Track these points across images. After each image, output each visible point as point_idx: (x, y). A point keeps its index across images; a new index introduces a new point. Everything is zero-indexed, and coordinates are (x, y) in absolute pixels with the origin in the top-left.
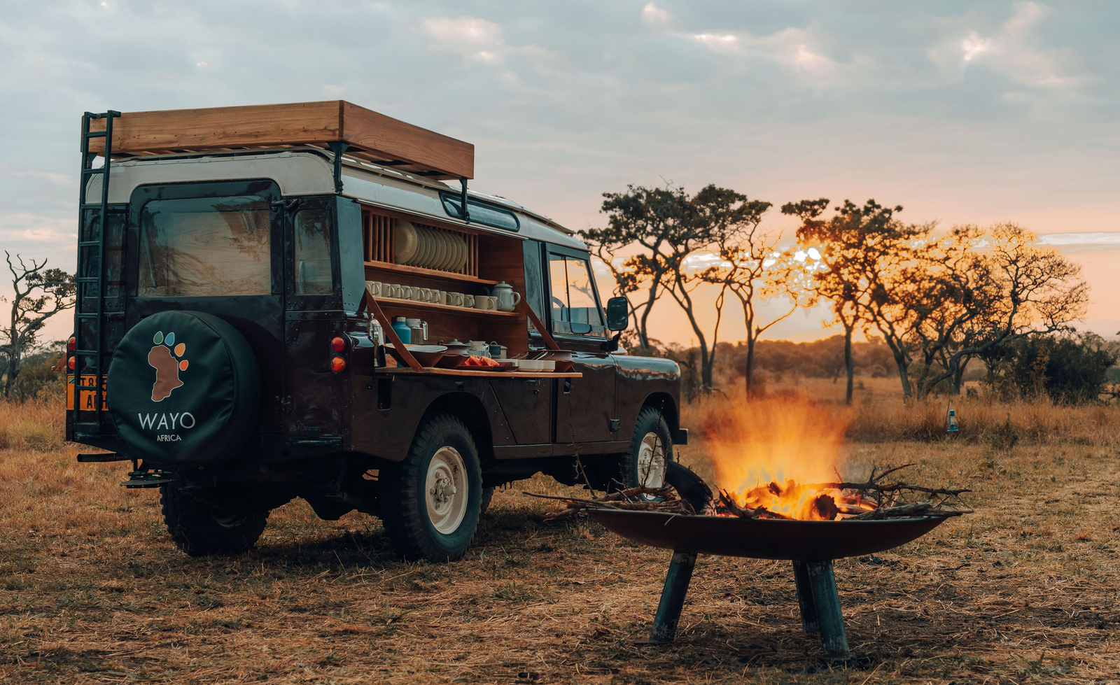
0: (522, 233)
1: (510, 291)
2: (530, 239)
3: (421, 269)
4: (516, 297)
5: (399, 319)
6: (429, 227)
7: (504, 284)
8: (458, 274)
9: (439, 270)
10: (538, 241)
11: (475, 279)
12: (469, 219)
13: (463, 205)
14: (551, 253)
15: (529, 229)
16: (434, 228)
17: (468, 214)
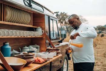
0: (45, 13)
1: (41, 30)
2: (47, 15)
3: (15, 23)
4: (43, 32)
5: (6, 44)
6: (18, 9)
7: (39, 28)
8: (27, 25)
9: (21, 24)
10: (48, 15)
11: (31, 26)
12: (32, 7)
13: (30, 2)
14: (51, 19)
15: (46, 12)
16: (20, 10)
17: (31, 6)
